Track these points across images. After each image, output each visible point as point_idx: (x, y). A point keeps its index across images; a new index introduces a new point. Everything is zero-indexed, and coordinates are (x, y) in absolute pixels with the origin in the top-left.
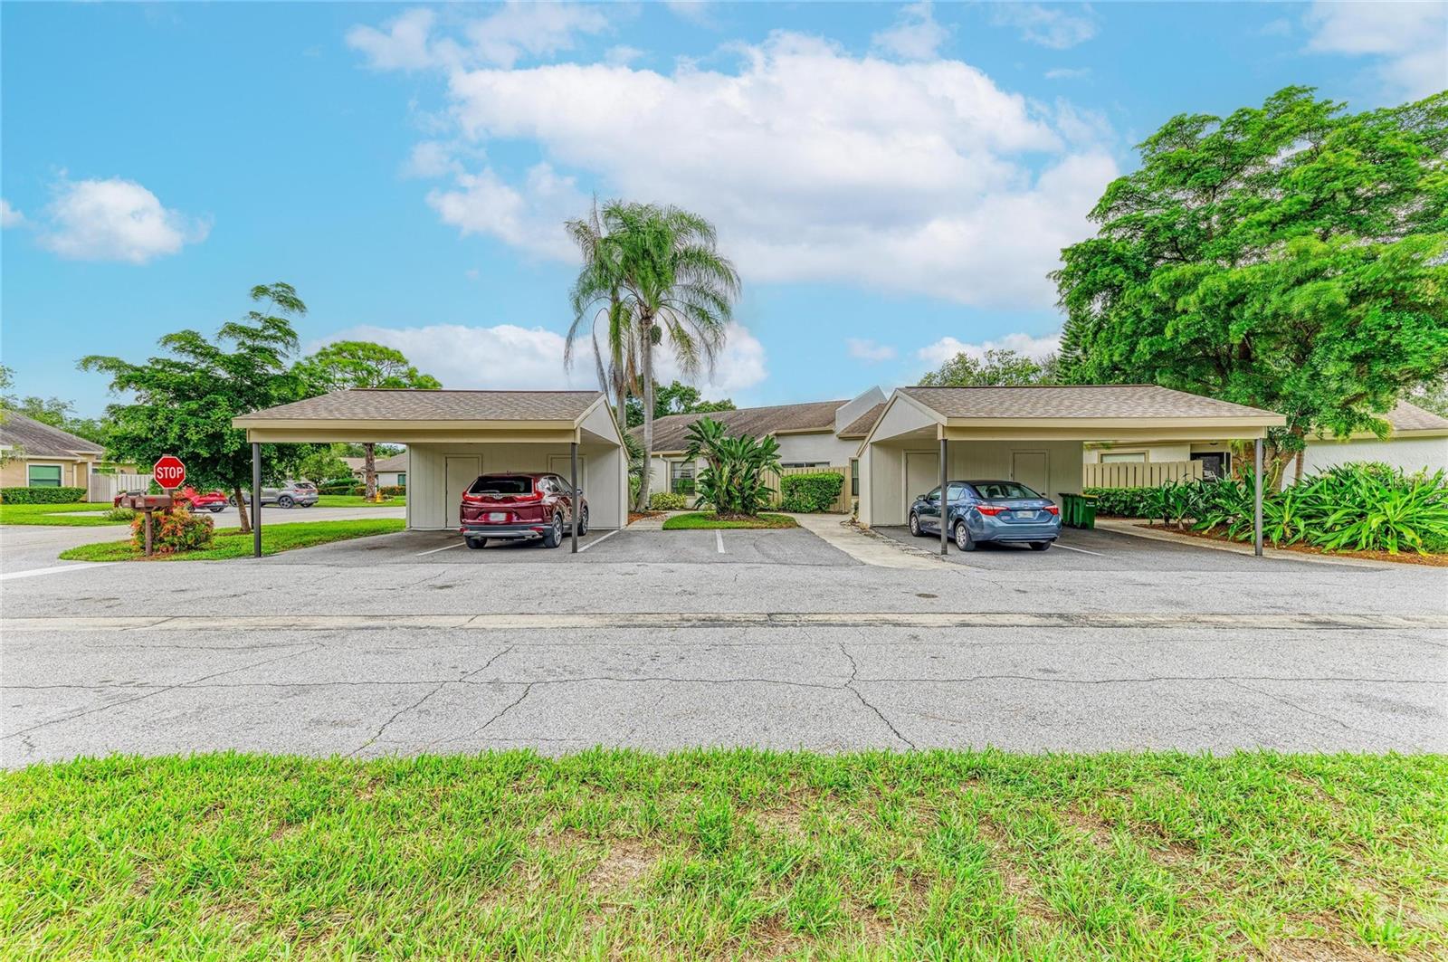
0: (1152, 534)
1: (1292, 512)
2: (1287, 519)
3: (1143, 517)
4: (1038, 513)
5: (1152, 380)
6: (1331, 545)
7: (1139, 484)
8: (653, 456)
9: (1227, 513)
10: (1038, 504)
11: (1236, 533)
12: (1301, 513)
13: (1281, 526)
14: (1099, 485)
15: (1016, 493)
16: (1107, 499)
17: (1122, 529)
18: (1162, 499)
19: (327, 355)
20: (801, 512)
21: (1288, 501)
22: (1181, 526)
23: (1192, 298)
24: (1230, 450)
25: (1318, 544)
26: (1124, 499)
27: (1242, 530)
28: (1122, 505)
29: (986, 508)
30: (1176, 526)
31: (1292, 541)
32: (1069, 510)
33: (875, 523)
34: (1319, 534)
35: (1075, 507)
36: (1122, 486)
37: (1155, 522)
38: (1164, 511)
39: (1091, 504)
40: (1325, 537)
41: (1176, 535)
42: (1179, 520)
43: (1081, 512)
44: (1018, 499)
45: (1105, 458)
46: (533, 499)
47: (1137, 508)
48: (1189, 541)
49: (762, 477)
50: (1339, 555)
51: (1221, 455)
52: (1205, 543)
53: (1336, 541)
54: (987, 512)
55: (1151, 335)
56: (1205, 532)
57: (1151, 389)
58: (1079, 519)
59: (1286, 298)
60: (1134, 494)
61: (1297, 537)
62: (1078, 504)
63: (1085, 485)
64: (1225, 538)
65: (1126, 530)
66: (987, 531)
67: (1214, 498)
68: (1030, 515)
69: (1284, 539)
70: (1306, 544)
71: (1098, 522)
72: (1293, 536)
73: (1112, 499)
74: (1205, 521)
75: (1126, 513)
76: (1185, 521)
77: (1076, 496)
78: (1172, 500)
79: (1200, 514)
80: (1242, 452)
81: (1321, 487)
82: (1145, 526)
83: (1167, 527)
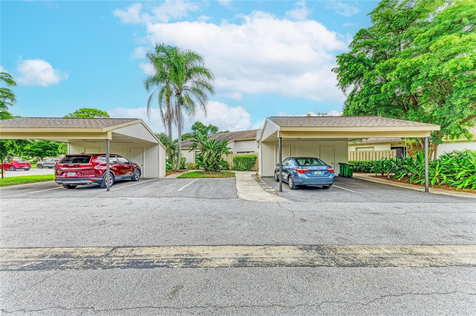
0: (377, 180)
1: (439, 171)
2: (437, 174)
3: (373, 172)
4: (324, 172)
5: (376, 114)
6: (460, 187)
7: (371, 159)
8: (182, 150)
9: (409, 171)
10: (324, 168)
11: (413, 180)
12: (444, 171)
13: (435, 178)
14: (355, 160)
15: (315, 162)
16: (358, 165)
17: (364, 178)
18: (380, 165)
19: (78, 113)
20: (240, 171)
21: (438, 166)
22: (389, 176)
23: (394, 73)
24: (406, 146)
25: (452, 186)
26: (365, 165)
27: (415, 179)
28: (364, 167)
29: (300, 169)
30: (386, 176)
31: (440, 184)
32: (343, 170)
33: (264, 175)
34: (452, 181)
35: (345, 168)
36: (364, 160)
37: (378, 174)
38: (381, 170)
39: (351, 167)
40: (455, 183)
41: (387, 180)
42: (387, 174)
43: (347, 171)
44: (316, 165)
45: (358, 149)
46: (90, 166)
47: (370, 169)
48: (393, 183)
49: (222, 157)
50: (464, 191)
51: (403, 148)
52: (401, 185)
53: (462, 185)
54: (300, 172)
55: (375, 94)
56: (399, 179)
57: (376, 117)
58: (346, 174)
59: (440, 67)
60: (369, 163)
61: (442, 182)
62: (346, 167)
63: (349, 160)
64: (408, 182)
65: (366, 178)
66: (300, 181)
67: (402, 165)
68: (320, 173)
69: (436, 184)
70: (447, 186)
71: (354, 175)
72: (440, 182)
73: (360, 165)
74: (399, 174)
75: (366, 171)
76: (390, 174)
77: (345, 164)
78: (385, 166)
79: (397, 172)
80: (412, 147)
81: (453, 160)
82: (374, 176)
83: (382, 177)
